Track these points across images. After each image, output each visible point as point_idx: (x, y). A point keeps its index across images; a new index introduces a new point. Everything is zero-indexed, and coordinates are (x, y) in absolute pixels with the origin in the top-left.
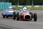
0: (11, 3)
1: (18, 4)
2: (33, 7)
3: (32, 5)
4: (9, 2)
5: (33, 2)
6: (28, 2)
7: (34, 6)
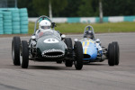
0: (25, 10)
1: (50, 12)
2: (101, 22)
3: (98, 16)
4: (19, 7)
5: (100, 4)
6: (84, 3)
7: (105, 18)
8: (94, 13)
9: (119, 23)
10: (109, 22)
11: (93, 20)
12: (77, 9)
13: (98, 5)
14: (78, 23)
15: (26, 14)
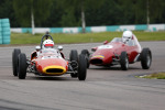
8: (76, 23)
9: (101, 33)
10: (92, 32)
11: (75, 30)
12: (59, 19)
13: (80, 15)
14: (61, 33)
15: (8, 24)
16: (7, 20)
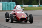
1: (23, 3)
7: (41, 5)
11: (37, 6)
12: (32, 2)
16: (15, 2)
